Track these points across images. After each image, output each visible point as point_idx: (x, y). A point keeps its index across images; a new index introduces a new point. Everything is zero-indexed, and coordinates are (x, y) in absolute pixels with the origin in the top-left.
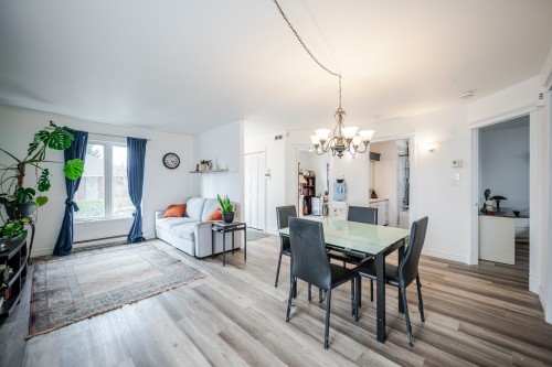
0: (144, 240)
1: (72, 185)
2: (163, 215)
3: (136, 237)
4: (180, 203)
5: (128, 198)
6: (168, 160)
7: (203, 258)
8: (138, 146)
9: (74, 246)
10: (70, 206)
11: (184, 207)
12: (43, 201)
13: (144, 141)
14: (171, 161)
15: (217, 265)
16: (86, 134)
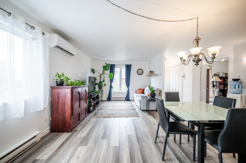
0: (130, 100)
1: (111, 81)
2: (136, 92)
3: (128, 99)
4: (142, 88)
5: (125, 86)
6: (139, 72)
7: (143, 111)
8: (128, 67)
9: (112, 99)
10: (111, 87)
11: (144, 90)
12: (105, 85)
13: (131, 65)
14: (140, 72)
15: (146, 114)
16: (115, 65)
